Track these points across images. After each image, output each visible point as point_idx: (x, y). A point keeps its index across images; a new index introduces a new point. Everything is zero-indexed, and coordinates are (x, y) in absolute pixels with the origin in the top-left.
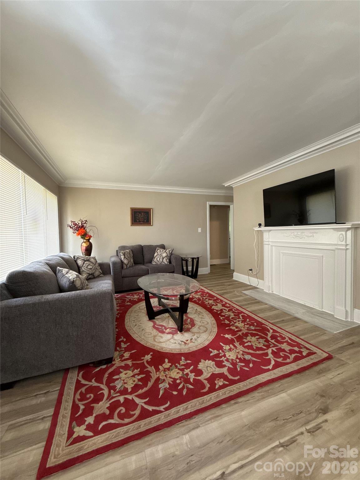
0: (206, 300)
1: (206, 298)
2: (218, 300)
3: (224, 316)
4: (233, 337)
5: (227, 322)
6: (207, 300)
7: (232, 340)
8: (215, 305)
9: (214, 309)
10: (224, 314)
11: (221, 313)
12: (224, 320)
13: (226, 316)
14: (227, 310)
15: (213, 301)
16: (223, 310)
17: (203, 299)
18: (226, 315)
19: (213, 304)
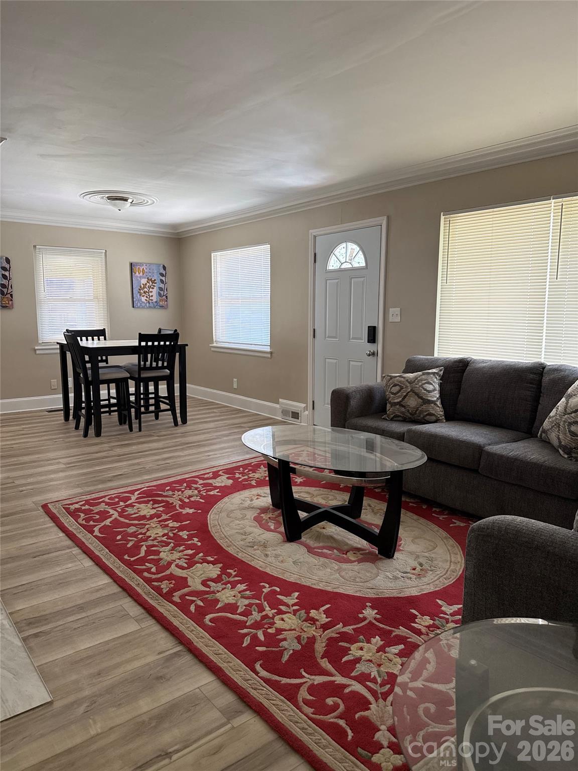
0: (247, 602)
1: (247, 613)
2: (197, 607)
3: (188, 547)
4: (181, 510)
5: (184, 534)
6: (242, 603)
7: (182, 507)
8: (210, 583)
9: (213, 563)
10: (186, 552)
11: (192, 556)
12: (190, 537)
13: (181, 548)
14: (173, 566)
15: (217, 601)
16: (186, 565)
17: (261, 609)
18: (182, 551)
19: (219, 586)
